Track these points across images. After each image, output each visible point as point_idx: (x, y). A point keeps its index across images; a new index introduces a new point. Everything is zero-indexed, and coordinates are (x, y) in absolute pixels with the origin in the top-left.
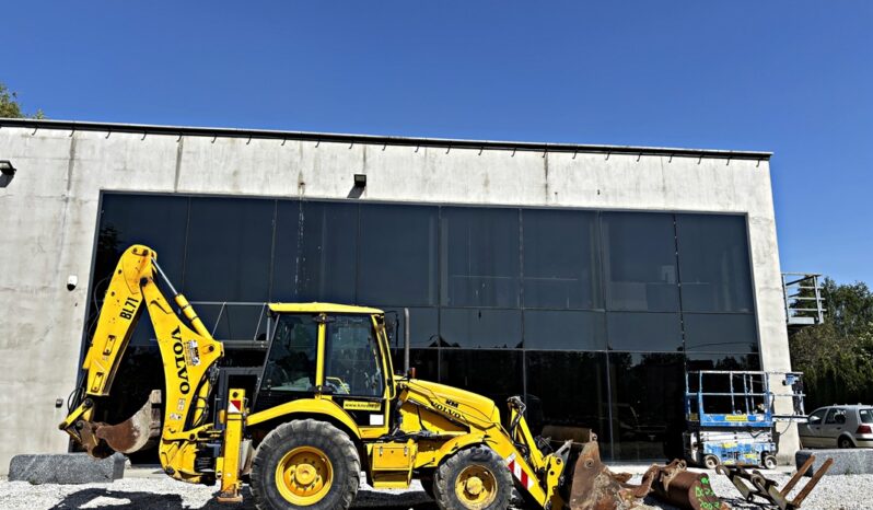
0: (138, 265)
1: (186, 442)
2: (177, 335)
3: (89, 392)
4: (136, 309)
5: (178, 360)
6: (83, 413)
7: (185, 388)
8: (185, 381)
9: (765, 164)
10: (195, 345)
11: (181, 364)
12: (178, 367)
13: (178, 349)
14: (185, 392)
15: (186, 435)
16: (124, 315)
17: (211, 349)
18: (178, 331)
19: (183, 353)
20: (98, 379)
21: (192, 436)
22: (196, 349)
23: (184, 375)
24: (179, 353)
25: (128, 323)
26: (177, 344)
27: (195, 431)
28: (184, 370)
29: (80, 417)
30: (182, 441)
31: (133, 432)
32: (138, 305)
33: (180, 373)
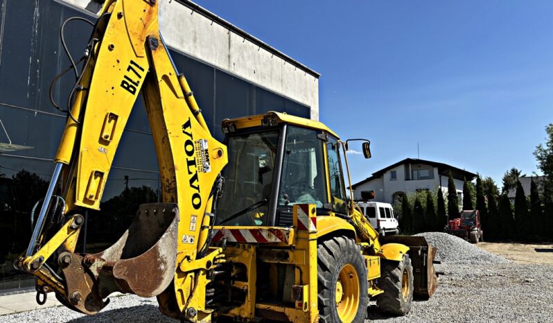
0: (143, 15)
1: (202, 272)
2: (188, 130)
3: (79, 203)
4: (142, 81)
5: (190, 163)
6: (66, 240)
7: (197, 201)
8: (196, 191)
9: (317, 80)
10: (205, 146)
11: (192, 168)
12: (190, 173)
13: (189, 148)
14: (197, 207)
15: (202, 263)
16: (127, 85)
17: (220, 154)
18: (188, 124)
19: (194, 155)
20: (95, 183)
21: (209, 264)
22: (206, 150)
23: (195, 184)
24: (190, 154)
25: (132, 99)
26: (188, 143)
27: (210, 257)
28: (195, 178)
29: (62, 248)
30: (197, 272)
31: (158, 264)
32: (143, 75)
33: (192, 181)
